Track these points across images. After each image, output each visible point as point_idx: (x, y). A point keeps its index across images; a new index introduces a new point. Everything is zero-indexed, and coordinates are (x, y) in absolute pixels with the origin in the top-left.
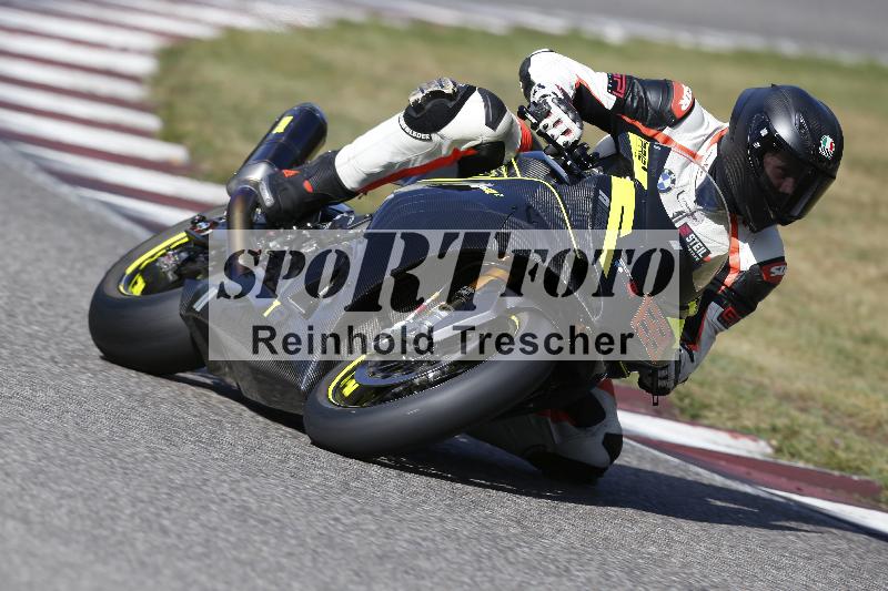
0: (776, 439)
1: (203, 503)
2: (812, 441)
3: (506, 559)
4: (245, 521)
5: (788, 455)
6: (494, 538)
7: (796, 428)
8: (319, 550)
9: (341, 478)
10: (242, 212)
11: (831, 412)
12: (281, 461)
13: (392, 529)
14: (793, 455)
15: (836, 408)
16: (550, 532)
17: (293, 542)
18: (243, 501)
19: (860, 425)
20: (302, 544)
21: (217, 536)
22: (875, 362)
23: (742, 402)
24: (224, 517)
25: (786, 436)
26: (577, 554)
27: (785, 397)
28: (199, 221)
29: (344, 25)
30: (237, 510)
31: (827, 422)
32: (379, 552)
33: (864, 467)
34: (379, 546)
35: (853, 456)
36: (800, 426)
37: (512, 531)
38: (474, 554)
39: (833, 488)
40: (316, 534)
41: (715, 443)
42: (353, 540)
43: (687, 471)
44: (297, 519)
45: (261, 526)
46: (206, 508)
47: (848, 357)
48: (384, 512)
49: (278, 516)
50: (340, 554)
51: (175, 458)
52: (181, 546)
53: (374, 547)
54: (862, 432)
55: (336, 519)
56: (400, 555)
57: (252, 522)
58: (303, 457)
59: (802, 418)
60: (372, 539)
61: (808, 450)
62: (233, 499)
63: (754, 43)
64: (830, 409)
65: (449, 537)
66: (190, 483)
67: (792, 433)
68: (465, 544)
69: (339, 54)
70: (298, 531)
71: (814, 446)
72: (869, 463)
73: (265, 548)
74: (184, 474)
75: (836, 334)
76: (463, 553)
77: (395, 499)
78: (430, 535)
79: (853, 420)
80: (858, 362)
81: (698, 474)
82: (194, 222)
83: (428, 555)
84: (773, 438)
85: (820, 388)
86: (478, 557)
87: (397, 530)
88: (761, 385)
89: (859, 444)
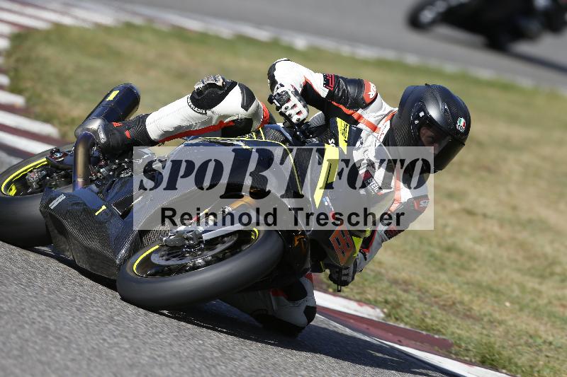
0: (388, 309)
1: (20, 323)
2: (410, 311)
3: (210, 372)
4: (46, 337)
5: (394, 319)
6: (204, 359)
7: (400, 302)
8: (92, 358)
9: (109, 314)
10: (84, 148)
11: (423, 293)
12: (71, 301)
13: (139, 348)
14: (397, 319)
15: (427, 291)
16: (240, 357)
17: (76, 352)
18: (46, 324)
19: (442, 303)
20: (82, 354)
21: (28, 345)
22: (454, 264)
23: (366, 283)
24: (33, 333)
25: (393, 307)
26: (256, 372)
27: (395, 282)
28: (56, 152)
29: (129, 26)
30: (42, 329)
31: (421, 300)
32: (130, 362)
33: (442, 330)
34: (130, 359)
35: (436, 322)
36: (402, 301)
37: (215, 355)
38: (190, 368)
39: (422, 342)
40: (90, 348)
41: (348, 308)
42: (113, 354)
43: (328, 324)
44: (79, 338)
45: (56, 341)
46: (22, 327)
47: (436, 259)
48: (135, 337)
49: (67, 335)
50: (105, 362)
51: (4, 294)
52: (5, 350)
53: (127, 359)
54: (443, 307)
55: (104, 340)
56: (143, 365)
57: (51, 338)
58: (85, 298)
59: (404, 296)
60: (127, 354)
61: (407, 316)
62: (39, 322)
63: (390, 55)
64: (423, 291)
65: (174, 355)
66: (13, 310)
67: (398, 305)
68: (185, 361)
69: (125, 45)
70: (80, 345)
71: (412, 314)
72: (446, 328)
73: (58, 355)
74: (9, 304)
75: (430, 244)
76: (183, 367)
77: (142, 330)
78: (162, 353)
79: (437, 300)
80: (443, 263)
81: (335, 327)
82: (52, 152)
83: (161, 367)
84: (386, 307)
85: (417, 277)
86: (192, 370)
87: (142, 349)
88: (380, 273)
89: (440, 315)
